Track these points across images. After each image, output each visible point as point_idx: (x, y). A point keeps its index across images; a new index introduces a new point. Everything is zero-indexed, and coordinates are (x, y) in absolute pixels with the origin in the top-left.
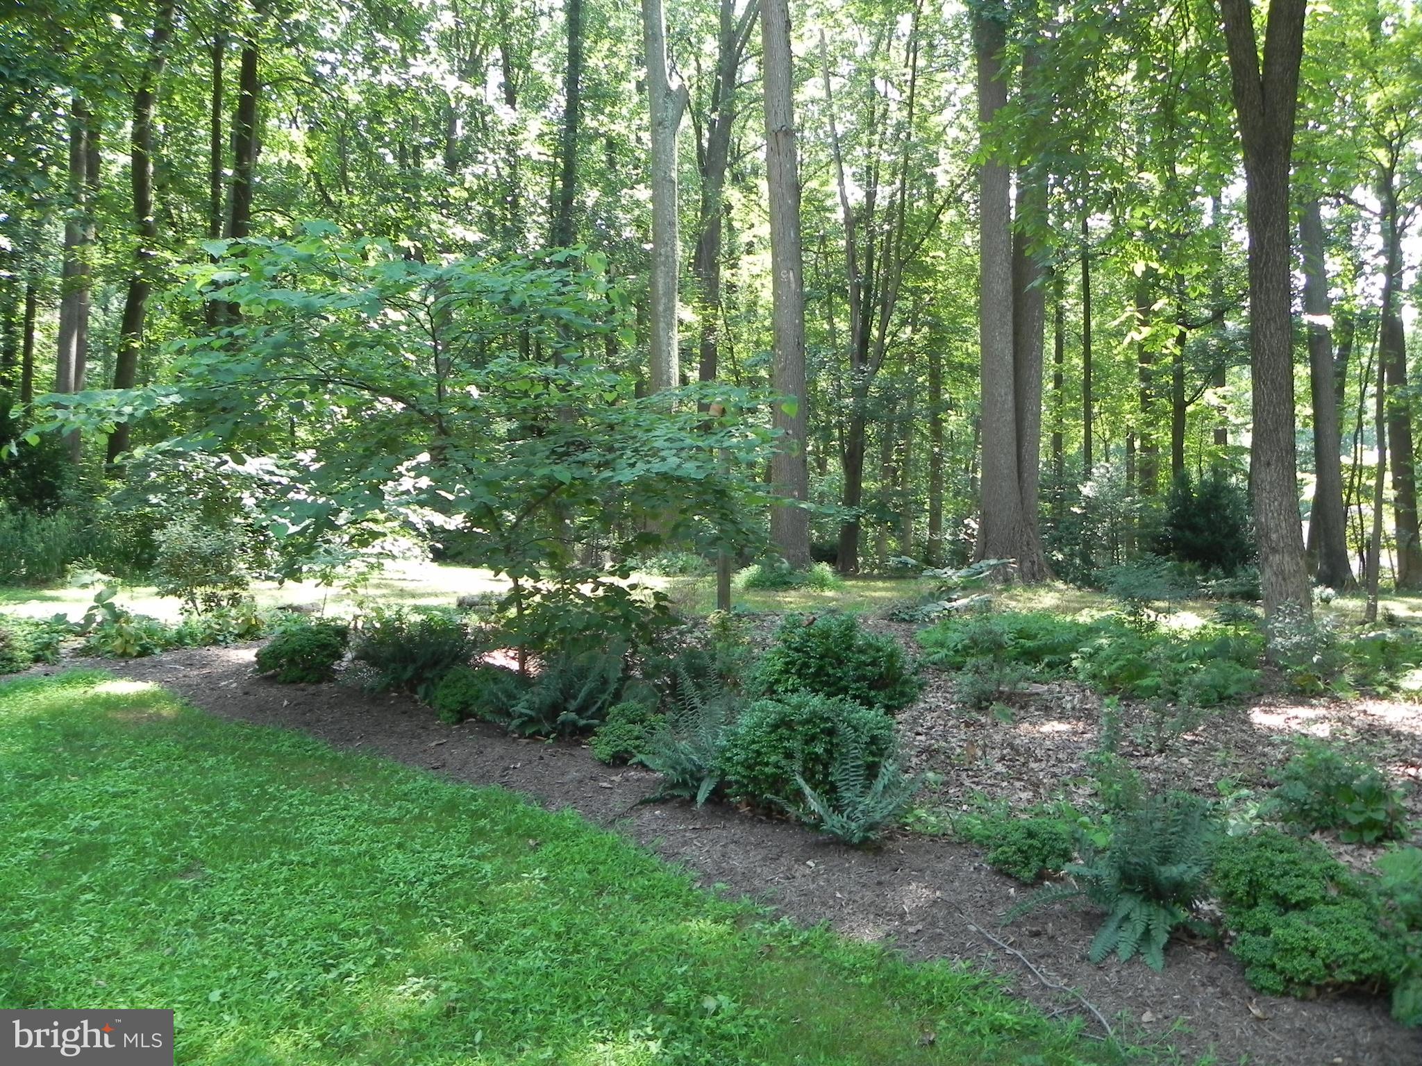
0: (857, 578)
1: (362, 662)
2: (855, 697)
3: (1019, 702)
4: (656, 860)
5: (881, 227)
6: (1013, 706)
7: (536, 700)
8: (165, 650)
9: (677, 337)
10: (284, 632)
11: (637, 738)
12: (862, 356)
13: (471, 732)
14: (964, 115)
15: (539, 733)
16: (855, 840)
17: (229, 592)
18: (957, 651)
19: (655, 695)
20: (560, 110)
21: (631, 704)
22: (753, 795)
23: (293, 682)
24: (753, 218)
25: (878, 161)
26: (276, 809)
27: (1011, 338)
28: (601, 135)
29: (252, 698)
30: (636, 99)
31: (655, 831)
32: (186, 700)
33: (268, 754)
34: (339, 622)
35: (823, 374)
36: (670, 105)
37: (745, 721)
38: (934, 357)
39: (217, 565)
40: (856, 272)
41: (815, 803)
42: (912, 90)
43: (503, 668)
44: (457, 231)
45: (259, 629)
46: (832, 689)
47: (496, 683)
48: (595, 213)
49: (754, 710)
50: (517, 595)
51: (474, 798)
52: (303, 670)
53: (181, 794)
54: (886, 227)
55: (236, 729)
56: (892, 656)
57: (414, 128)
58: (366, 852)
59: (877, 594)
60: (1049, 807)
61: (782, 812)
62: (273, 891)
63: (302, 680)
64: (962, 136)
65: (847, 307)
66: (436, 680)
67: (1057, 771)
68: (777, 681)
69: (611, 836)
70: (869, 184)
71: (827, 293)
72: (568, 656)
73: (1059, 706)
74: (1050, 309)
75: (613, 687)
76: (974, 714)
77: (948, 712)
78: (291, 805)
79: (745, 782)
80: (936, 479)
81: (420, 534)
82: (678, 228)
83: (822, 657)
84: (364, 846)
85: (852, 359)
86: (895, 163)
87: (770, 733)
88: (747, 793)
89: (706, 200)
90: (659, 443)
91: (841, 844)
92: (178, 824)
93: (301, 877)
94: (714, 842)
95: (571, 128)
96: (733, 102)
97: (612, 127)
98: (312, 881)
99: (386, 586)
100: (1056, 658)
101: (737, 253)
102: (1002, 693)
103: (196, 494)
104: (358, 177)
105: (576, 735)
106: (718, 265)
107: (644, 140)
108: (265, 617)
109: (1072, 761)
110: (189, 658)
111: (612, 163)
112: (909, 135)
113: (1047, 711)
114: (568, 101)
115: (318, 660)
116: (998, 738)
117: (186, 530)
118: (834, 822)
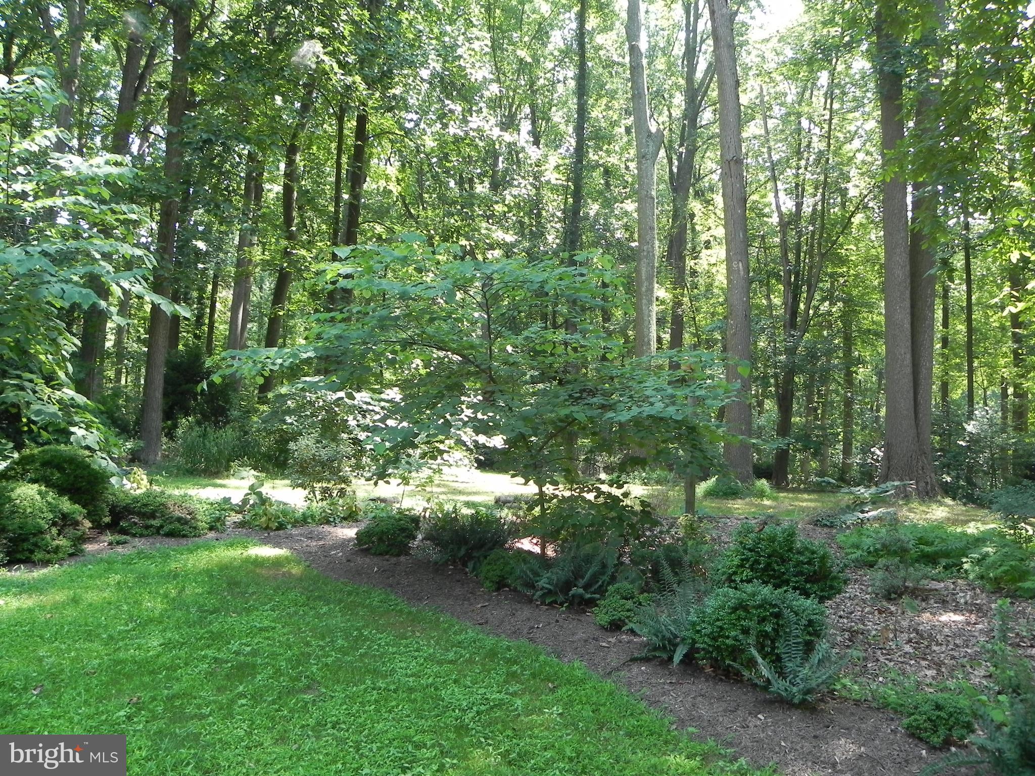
0: (788, 491)
1: (428, 542)
2: (795, 588)
3: (921, 595)
4: (643, 705)
5: (806, 228)
6: (916, 598)
7: (554, 577)
8: (294, 526)
9: (655, 308)
10: (374, 518)
11: (628, 610)
12: (792, 324)
13: (506, 599)
14: (869, 143)
15: (555, 602)
16: (796, 701)
17: (339, 487)
18: (869, 553)
19: (641, 578)
20: (571, 148)
21: (624, 585)
22: (716, 660)
23: (381, 554)
24: (711, 222)
25: (804, 180)
26: (369, 647)
27: (908, 311)
28: (601, 165)
29: (352, 564)
30: (625, 139)
31: (641, 682)
32: (308, 563)
33: (364, 607)
34: (413, 512)
35: (763, 338)
36: (651, 144)
37: (711, 603)
38: (847, 324)
39: (331, 468)
40: (788, 262)
41: (765, 670)
42: (830, 127)
43: (530, 553)
44: (499, 235)
45: (357, 514)
46: (777, 581)
47: (525, 564)
48: (596, 221)
49: (718, 595)
50: (542, 499)
51: (509, 649)
52: (388, 546)
53: (304, 632)
54: (811, 228)
55: (342, 586)
56: (823, 558)
57: (469, 163)
58: (431, 685)
59: (805, 504)
60: (951, 684)
61: (738, 674)
62: (367, 708)
63: (387, 553)
64: (869, 159)
65: (781, 287)
66: (481, 559)
67: (956, 654)
68: (735, 573)
69: (608, 685)
70: (797, 196)
71: (766, 278)
72: (578, 547)
73: (954, 600)
74: (938, 288)
75: (610, 570)
76: (885, 603)
77: (864, 601)
78: (379, 645)
79: (711, 649)
80: (848, 415)
81: (468, 449)
82: (656, 231)
83: (769, 556)
84: (431, 680)
85: (785, 326)
86: (817, 181)
87: (731, 613)
88: (711, 658)
89: (676, 210)
90: (649, 392)
91: (784, 703)
92: (302, 654)
93: (386, 700)
94: (687, 694)
95: (579, 161)
96: (695, 139)
97: (609, 159)
98: (394, 703)
99: (444, 486)
100: (950, 561)
101: (698, 249)
102: (907, 587)
103: (317, 417)
104: (430, 197)
105: (582, 605)
106: (685, 256)
107: (631, 168)
108: (361, 505)
109: (967, 646)
110: (310, 533)
111: (607, 184)
112: (828, 159)
113: (946, 603)
114: (577, 142)
115: (399, 539)
116: (905, 624)
117: (311, 442)
118: (779, 686)
